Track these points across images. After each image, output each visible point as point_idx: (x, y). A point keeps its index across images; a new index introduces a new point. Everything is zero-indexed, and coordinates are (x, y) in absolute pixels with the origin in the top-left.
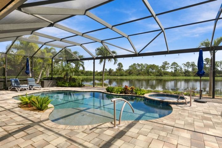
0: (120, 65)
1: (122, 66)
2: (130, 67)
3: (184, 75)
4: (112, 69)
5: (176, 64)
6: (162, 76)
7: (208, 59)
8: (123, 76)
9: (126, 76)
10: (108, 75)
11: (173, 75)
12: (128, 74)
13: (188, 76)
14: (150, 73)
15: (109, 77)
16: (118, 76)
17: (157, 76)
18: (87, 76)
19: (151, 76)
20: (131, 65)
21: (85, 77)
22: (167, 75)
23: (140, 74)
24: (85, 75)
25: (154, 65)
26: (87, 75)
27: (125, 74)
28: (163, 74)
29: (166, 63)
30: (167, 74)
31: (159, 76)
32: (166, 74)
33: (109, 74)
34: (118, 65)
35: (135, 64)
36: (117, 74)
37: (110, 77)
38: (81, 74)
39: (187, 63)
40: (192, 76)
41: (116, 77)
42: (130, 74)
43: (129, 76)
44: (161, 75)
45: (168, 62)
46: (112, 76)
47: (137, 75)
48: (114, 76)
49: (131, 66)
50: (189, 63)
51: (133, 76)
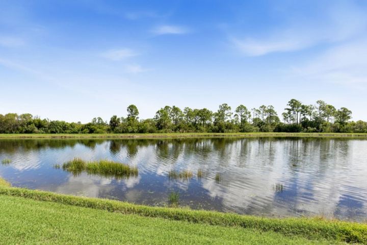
0: (132, 111)
1: (137, 113)
2: (158, 112)
3: (259, 129)
4: (117, 118)
5: (245, 108)
6: (223, 132)
7: (294, 102)
8: (145, 133)
9: (151, 132)
10: (109, 131)
11: (240, 130)
12: (155, 129)
13: (265, 131)
14: (198, 126)
15: (112, 135)
16: (133, 132)
17: (214, 131)
18: (53, 135)
19: (202, 131)
20: (160, 109)
21: (48, 136)
22: (231, 131)
23: (179, 128)
24: (47, 132)
25: (205, 110)
26: (52, 132)
27: (149, 128)
28: (224, 128)
29: (225, 107)
30: (230, 129)
31: (218, 132)
32: (229, 127)
33: (113, 129)
34: (128, 110)
35: (169, 107)
36: (130, 129)
37: (115, 135)
38: (36, 130)
39: (261, 107)
40: (270, 131)
41: (129, 135)
42: (159, 129)
43: (158, 133)
44: (220, 130)
45: (228, 106)
46: (120, 133)
47: (175, 130)
48: (123, 132)
49: (162, 111)
50: (265, 107)
51: (166, 132)
